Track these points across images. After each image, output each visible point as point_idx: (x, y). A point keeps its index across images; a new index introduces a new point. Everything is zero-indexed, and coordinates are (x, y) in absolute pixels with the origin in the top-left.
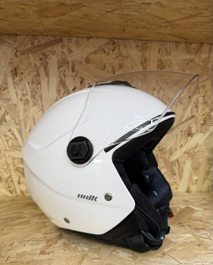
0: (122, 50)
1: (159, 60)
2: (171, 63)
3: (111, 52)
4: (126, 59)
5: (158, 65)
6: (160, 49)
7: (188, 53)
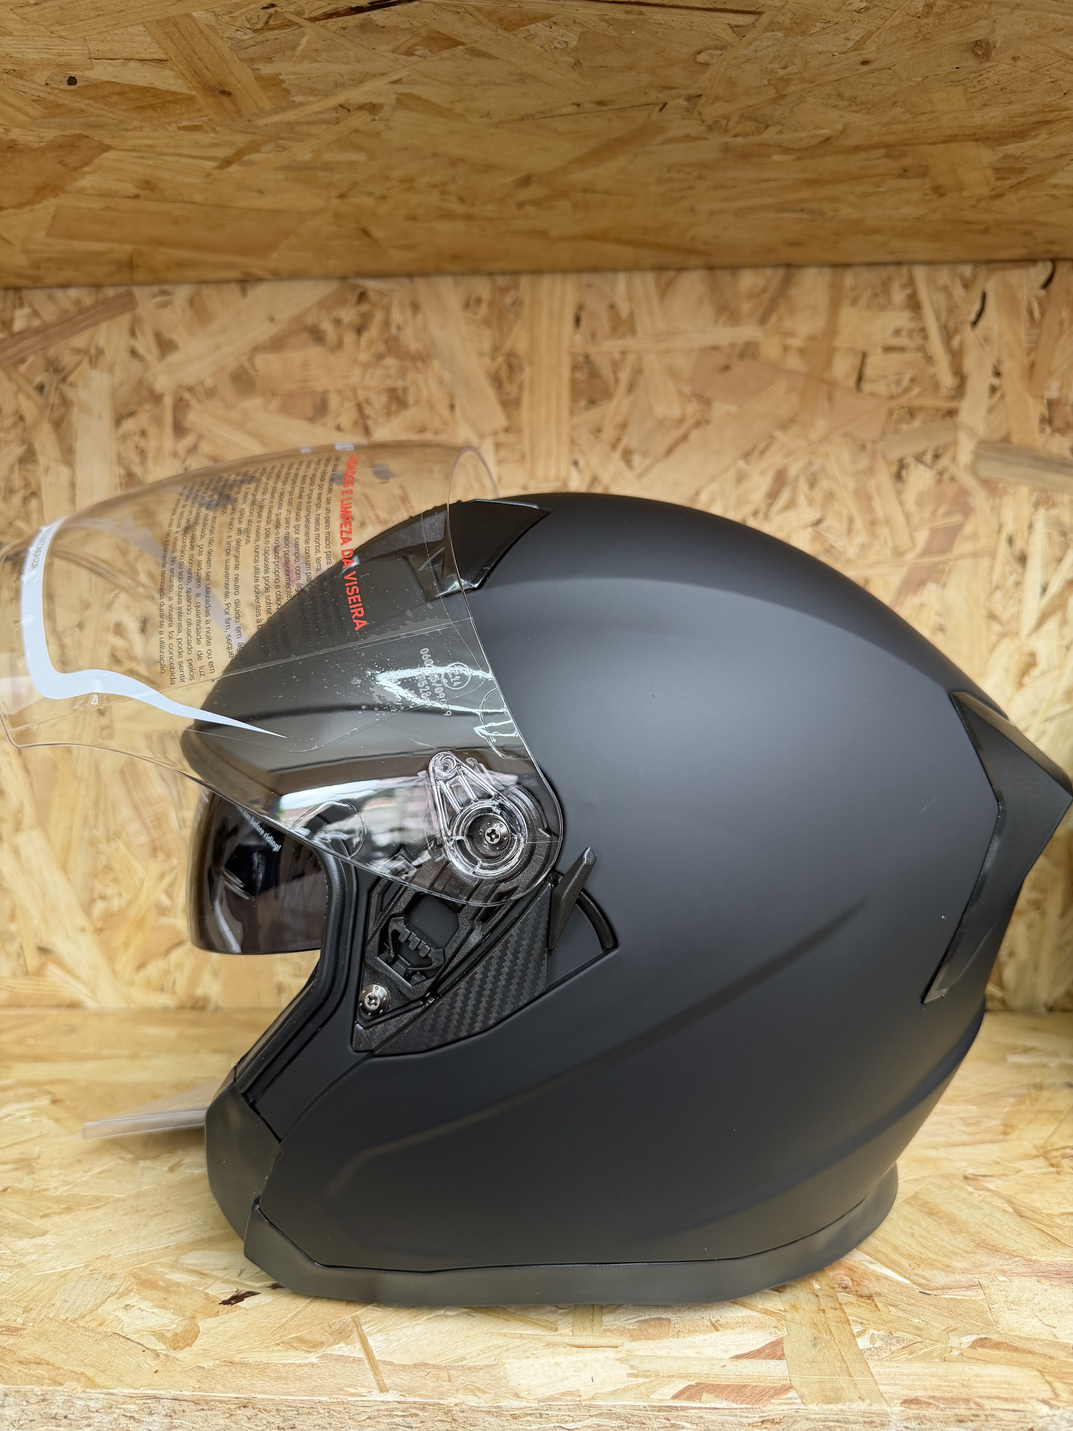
0: (399, 328)
1: (581, 359)
2: (638, 371)
3: (349, 338)
4: (419, 364)
5: (573, 382)
6: (580, 308)
7: (723, 318)
